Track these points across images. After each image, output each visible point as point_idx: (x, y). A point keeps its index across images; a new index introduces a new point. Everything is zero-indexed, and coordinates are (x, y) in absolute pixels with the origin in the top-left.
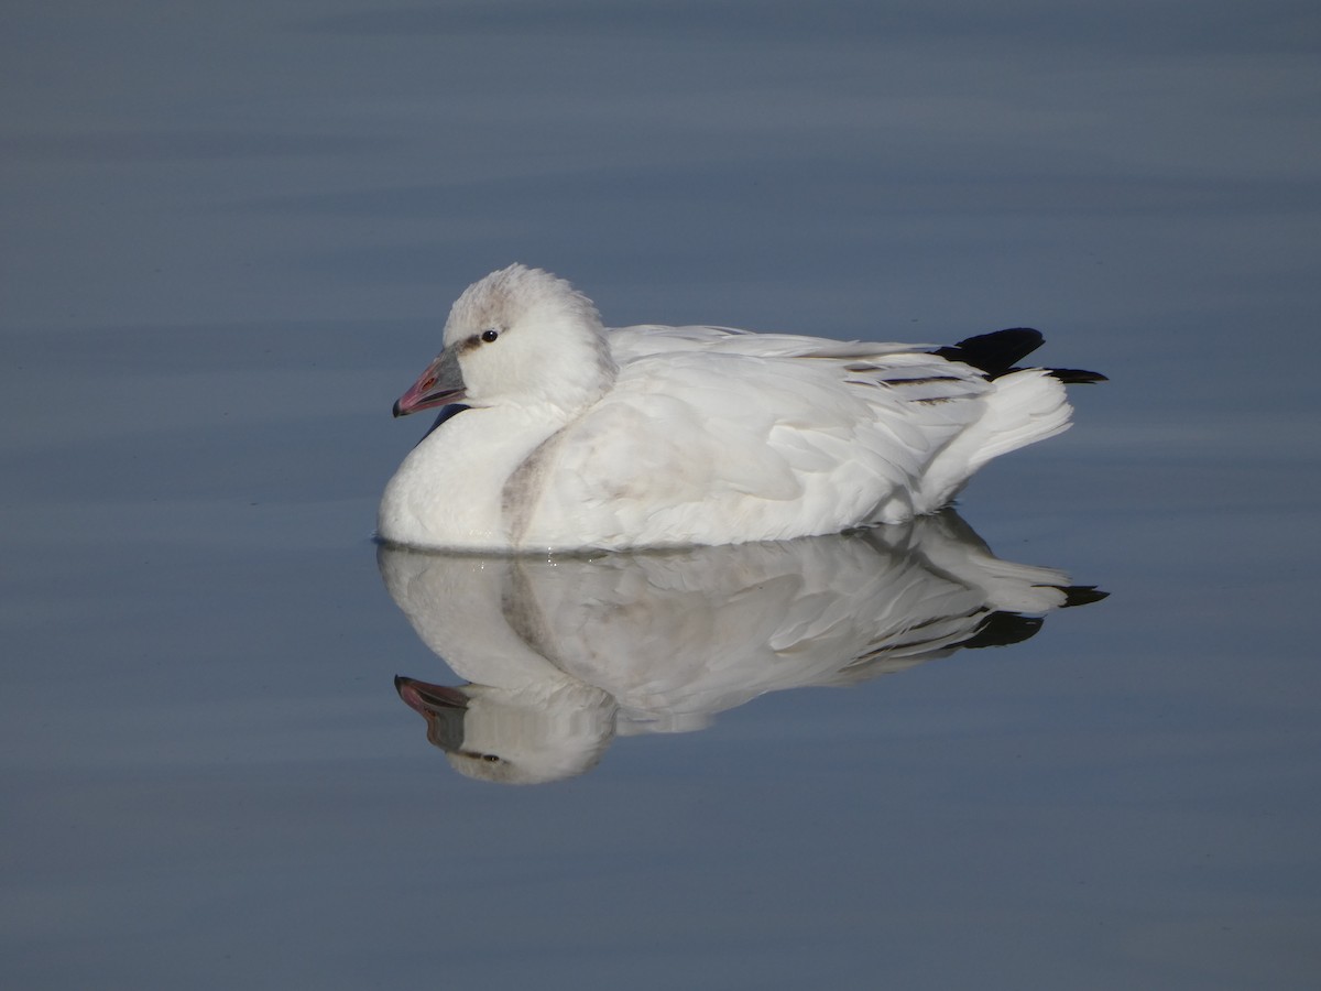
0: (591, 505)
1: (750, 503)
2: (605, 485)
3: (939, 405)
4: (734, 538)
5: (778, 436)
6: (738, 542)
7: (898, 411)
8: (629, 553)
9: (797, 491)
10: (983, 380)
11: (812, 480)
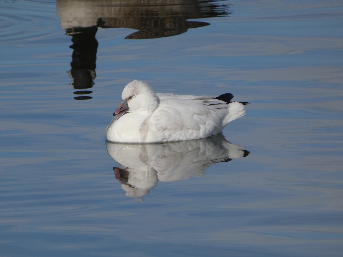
0: (159, 132)
1: (190, 131)
2: (162, 127)
3: (221, 109)
4: (188, 139)
5: (195, 117)
6: (188, 140)
7: (214, 111)
8: (167, 143)
9: (199, 129)
10: (226, 104)
11: (202, 126)
